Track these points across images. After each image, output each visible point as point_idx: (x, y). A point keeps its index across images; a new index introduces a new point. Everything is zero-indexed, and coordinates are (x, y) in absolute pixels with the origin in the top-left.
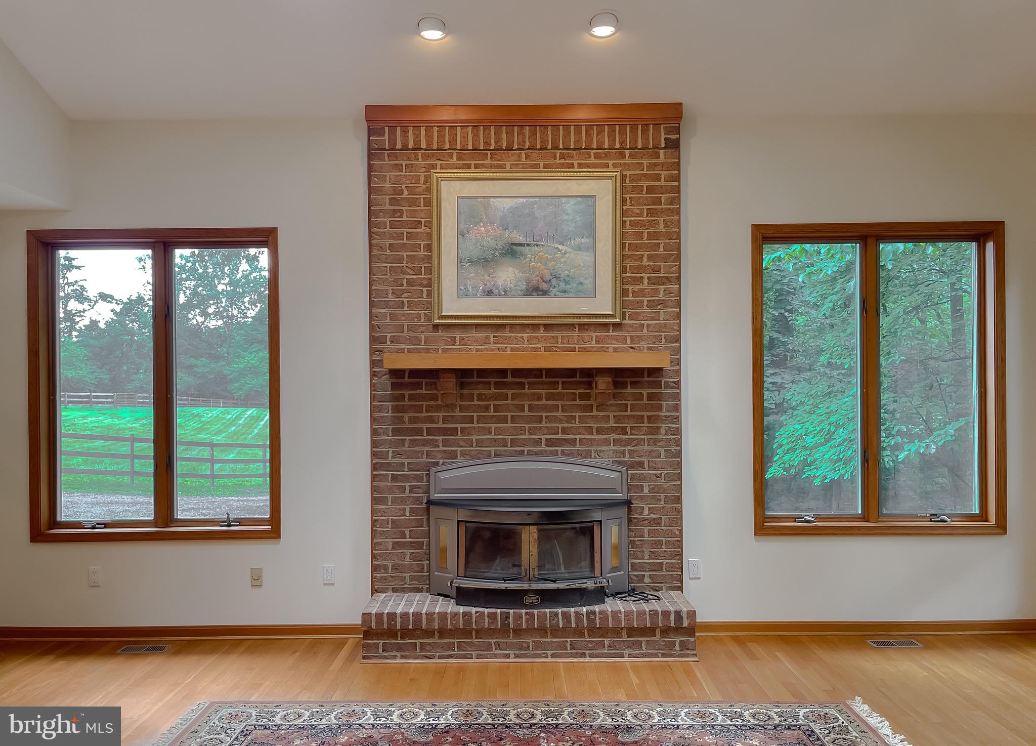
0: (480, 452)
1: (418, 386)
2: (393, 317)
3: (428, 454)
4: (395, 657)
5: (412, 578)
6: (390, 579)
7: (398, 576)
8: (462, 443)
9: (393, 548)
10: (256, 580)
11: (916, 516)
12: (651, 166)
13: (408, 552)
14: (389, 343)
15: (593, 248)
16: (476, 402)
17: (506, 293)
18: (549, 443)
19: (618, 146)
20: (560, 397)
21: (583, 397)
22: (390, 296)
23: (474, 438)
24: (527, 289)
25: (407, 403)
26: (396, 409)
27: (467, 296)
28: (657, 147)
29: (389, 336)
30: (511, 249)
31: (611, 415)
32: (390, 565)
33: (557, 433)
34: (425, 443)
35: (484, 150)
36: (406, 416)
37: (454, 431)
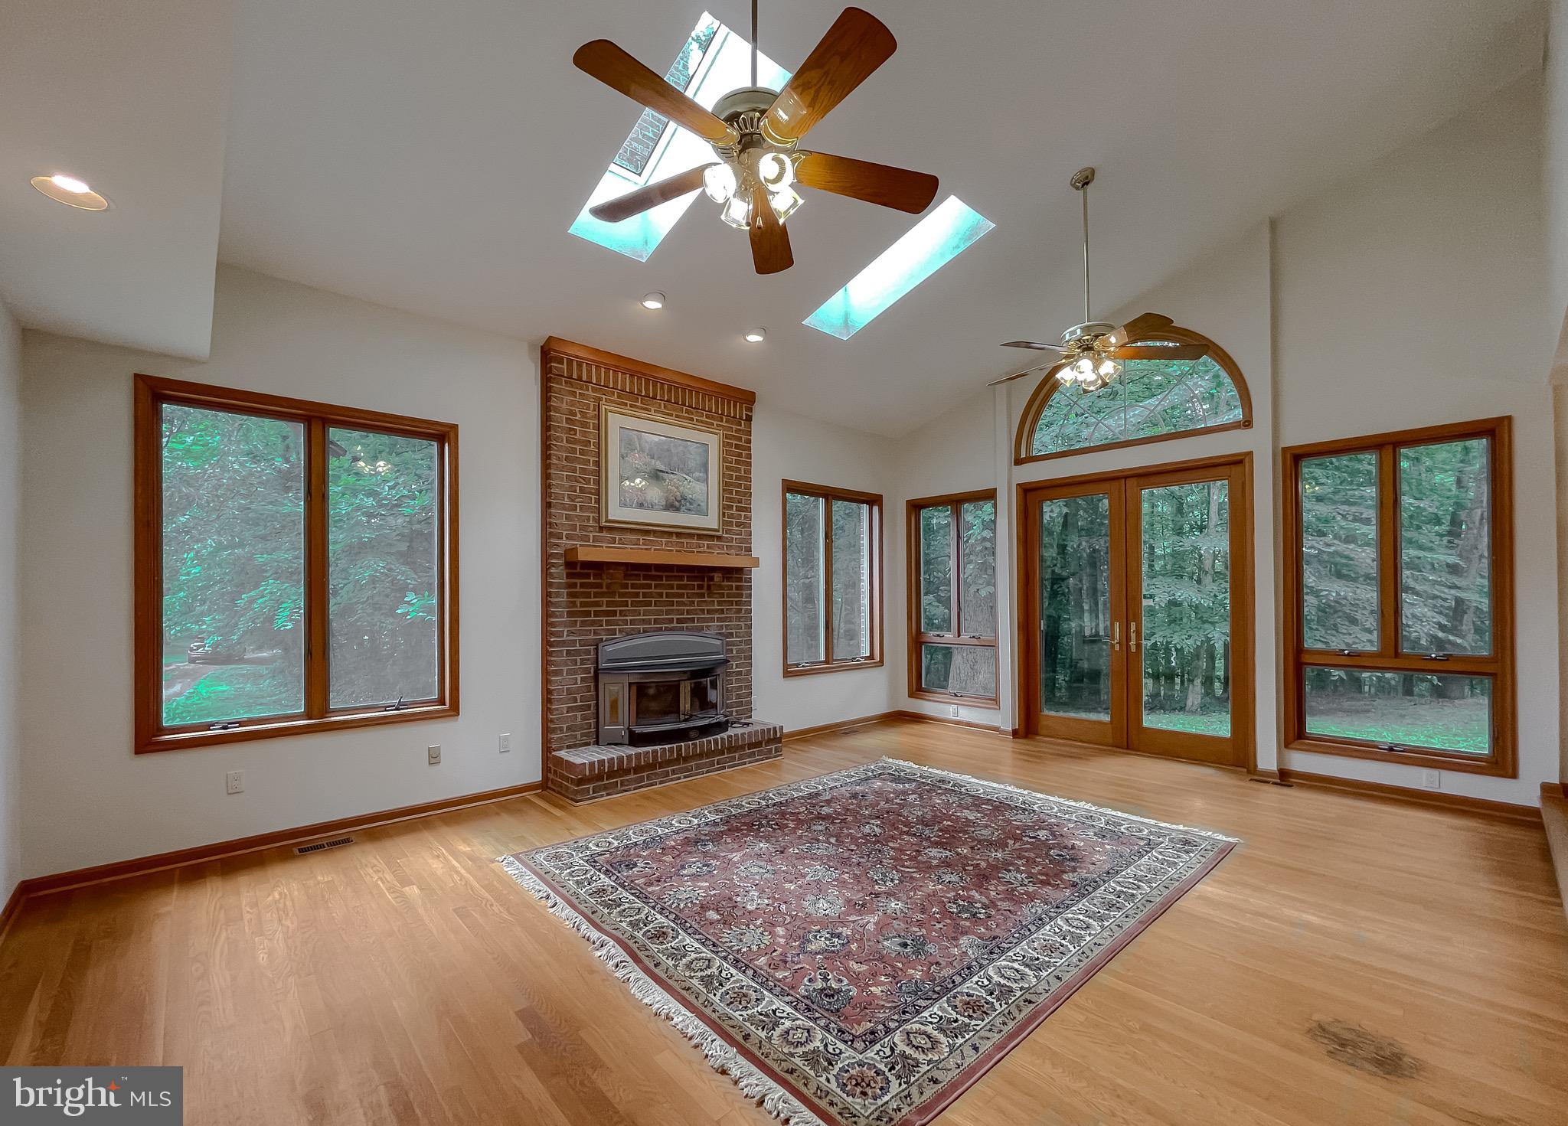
0: (633, 629)
1: (588, 576)
2: (568, 517)
3: (595, 633)
4: (602, 796)
5: (582, 735)
6: (565, 738)
7: (571, 735)
8: (620, 623)
9: (567, 712)
10: (434, 758)
11: (846, 659)
12: (738, 431)
13: (579, 714)
14: (564, 538)
15: (706, 480)
16: (630, 590)
17: (652, 507)
18: (679, 621)
19: (720, 413)
20: (685, 587)
21: (700, 587)
22: (566, 499)
23: (629, 618)
24: (666, 505)
25: (578, 590)
26: (570, 595)
27: (625, 506)
28: (741, 418)
29: (565, 533)
30: (656, 474)
31: (716, 600)
32: (565, 726)
33: (683, 614)
34: (593, 623)
35: (637, 394)
36: (578, 601)
37: (614, 613)
